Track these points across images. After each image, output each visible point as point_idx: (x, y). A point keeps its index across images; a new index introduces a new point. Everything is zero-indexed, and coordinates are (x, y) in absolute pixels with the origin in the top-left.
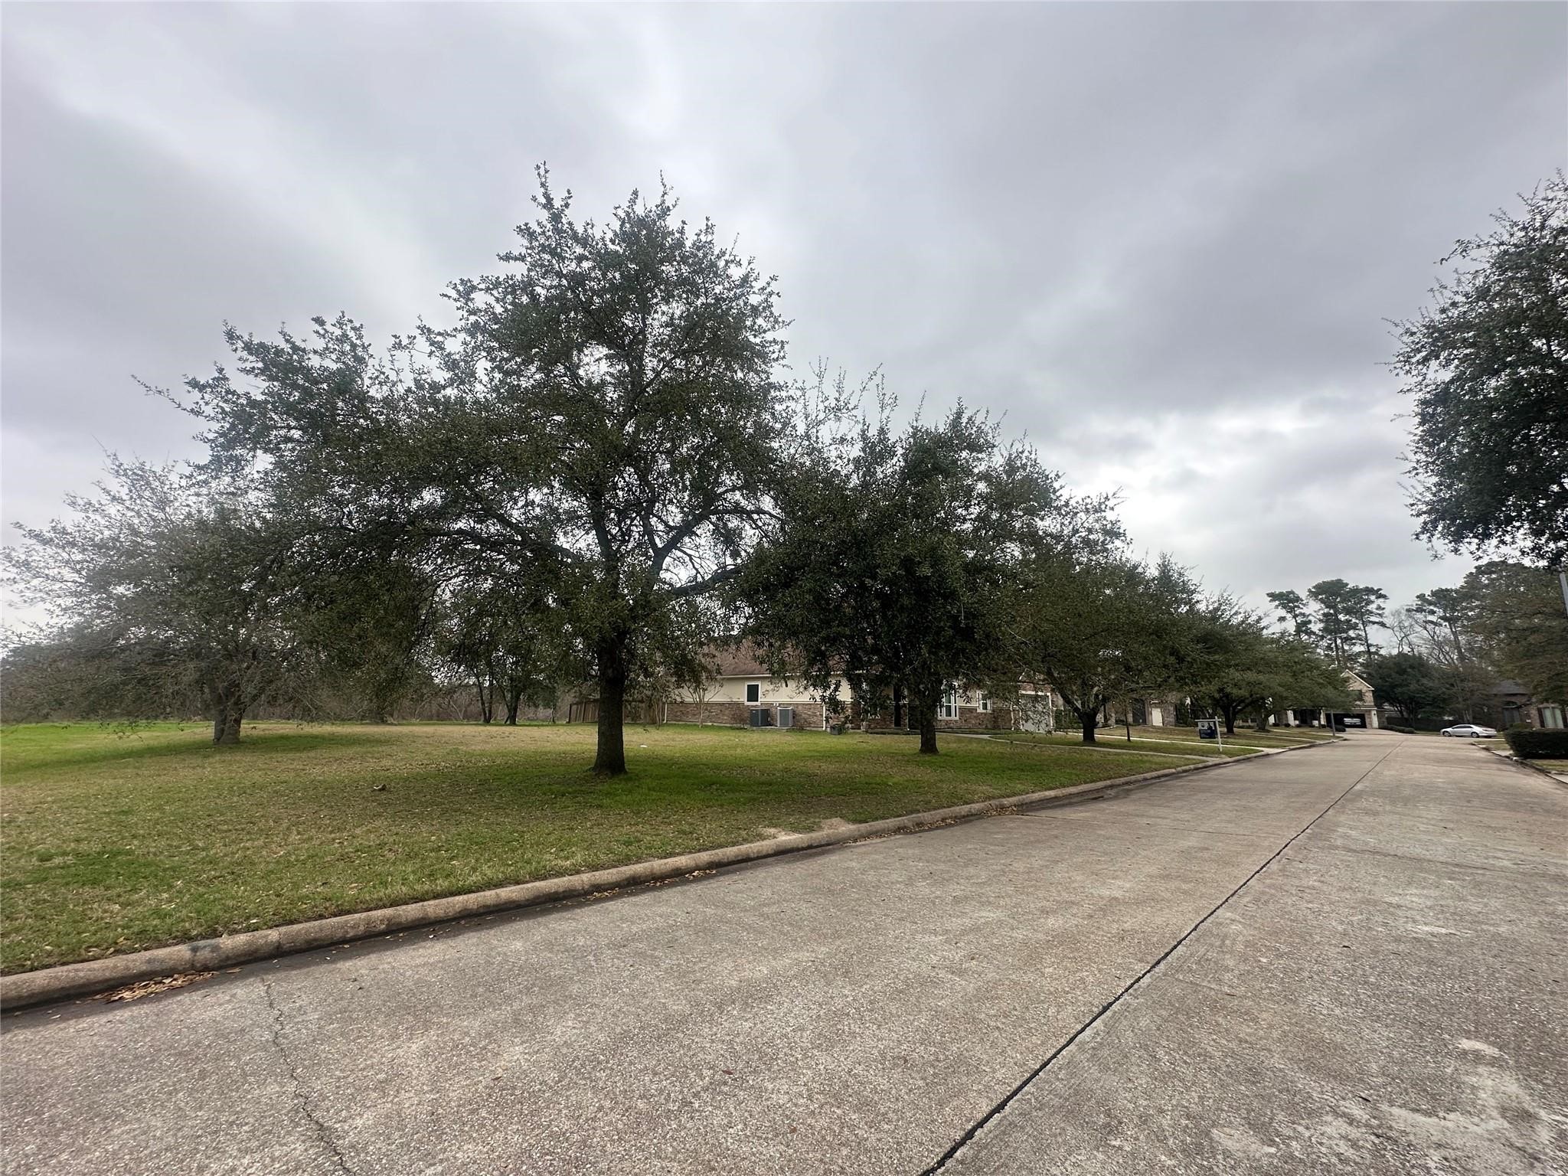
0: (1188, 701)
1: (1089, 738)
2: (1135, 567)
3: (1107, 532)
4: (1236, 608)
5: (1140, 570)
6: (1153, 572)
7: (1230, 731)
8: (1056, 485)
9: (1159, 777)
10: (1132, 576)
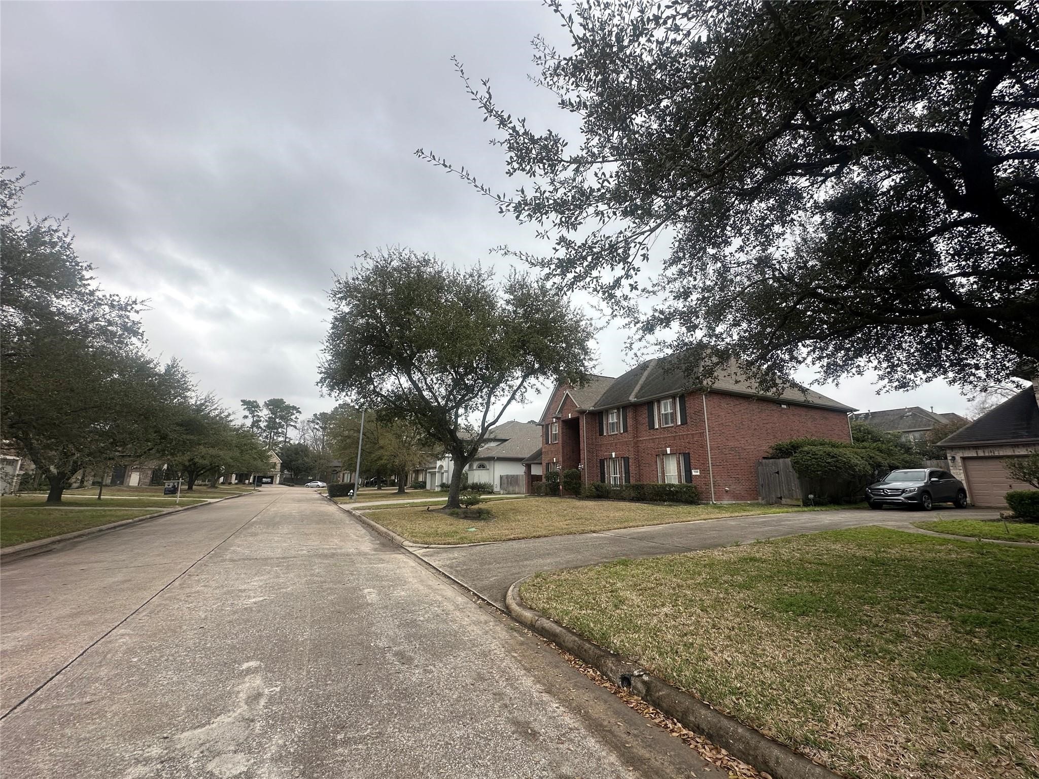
0: (165, 467)
1: (55, 498)
2: (149, 362)
3: (125, 328)
4: (216, 406)
5: (152, 365)
6: (161, 369)
7: (190, 488)
8: (87, 275)
9: (115, 527)
10: (142, 368)
